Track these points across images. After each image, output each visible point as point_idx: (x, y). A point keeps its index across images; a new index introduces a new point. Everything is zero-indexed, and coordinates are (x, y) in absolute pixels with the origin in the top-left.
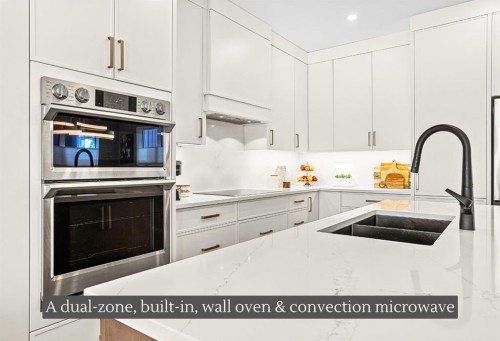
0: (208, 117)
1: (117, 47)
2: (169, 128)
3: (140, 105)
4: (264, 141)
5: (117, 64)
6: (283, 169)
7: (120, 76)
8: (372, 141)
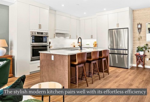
0: (56, 33)
1: (40, 25)
2: (48, 37)
3: (43, 33)
4: (68, 37)
5: (40, 28)
6: (74, 43)
7: (41, 29)
8: (92, 37)
